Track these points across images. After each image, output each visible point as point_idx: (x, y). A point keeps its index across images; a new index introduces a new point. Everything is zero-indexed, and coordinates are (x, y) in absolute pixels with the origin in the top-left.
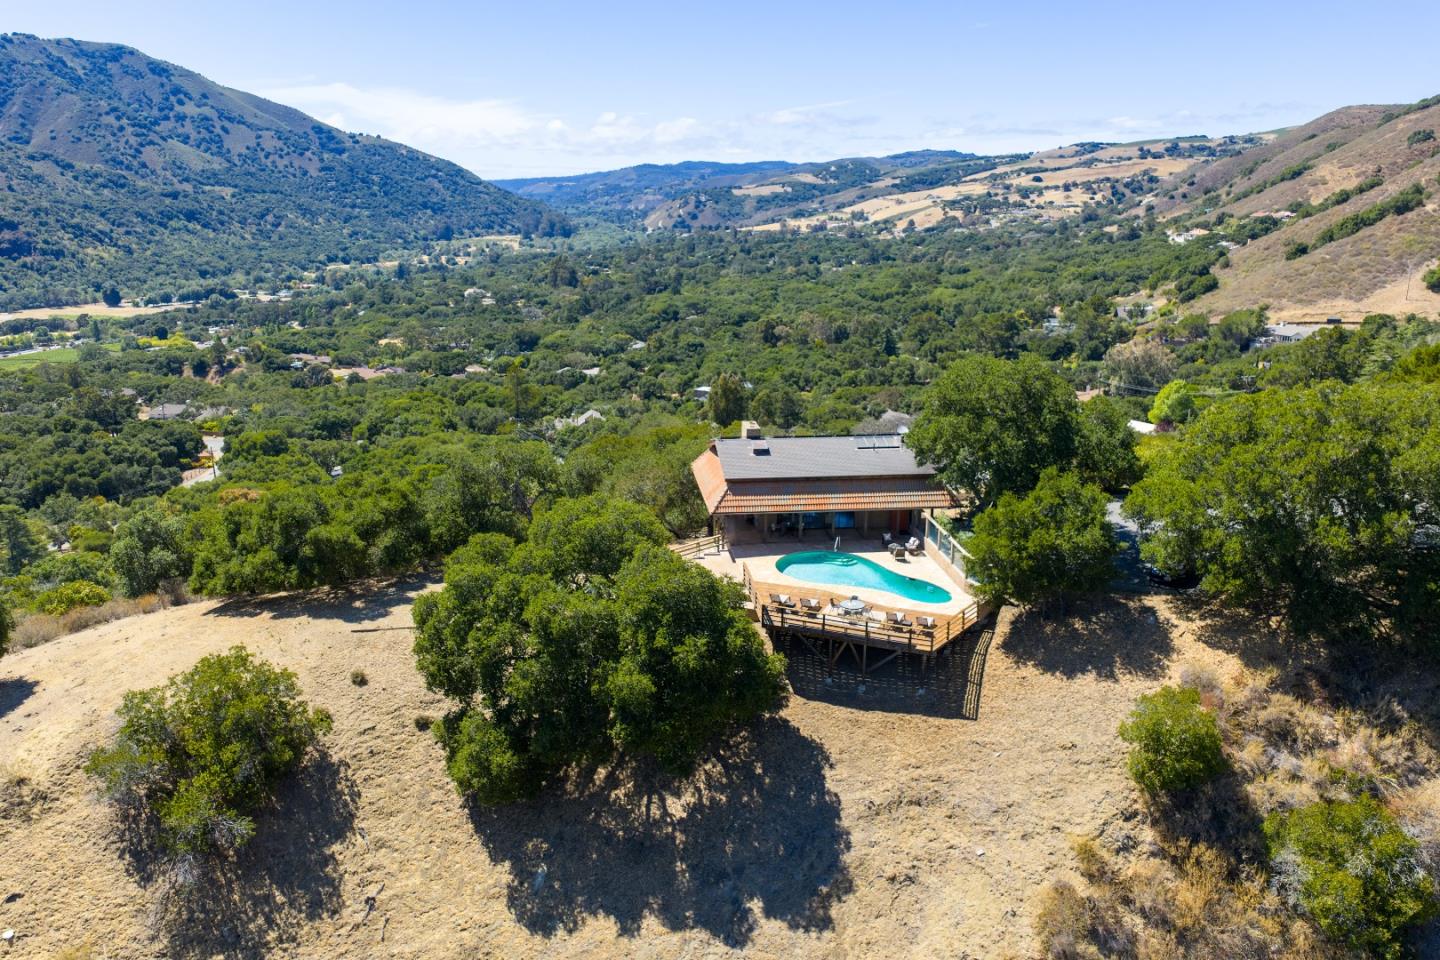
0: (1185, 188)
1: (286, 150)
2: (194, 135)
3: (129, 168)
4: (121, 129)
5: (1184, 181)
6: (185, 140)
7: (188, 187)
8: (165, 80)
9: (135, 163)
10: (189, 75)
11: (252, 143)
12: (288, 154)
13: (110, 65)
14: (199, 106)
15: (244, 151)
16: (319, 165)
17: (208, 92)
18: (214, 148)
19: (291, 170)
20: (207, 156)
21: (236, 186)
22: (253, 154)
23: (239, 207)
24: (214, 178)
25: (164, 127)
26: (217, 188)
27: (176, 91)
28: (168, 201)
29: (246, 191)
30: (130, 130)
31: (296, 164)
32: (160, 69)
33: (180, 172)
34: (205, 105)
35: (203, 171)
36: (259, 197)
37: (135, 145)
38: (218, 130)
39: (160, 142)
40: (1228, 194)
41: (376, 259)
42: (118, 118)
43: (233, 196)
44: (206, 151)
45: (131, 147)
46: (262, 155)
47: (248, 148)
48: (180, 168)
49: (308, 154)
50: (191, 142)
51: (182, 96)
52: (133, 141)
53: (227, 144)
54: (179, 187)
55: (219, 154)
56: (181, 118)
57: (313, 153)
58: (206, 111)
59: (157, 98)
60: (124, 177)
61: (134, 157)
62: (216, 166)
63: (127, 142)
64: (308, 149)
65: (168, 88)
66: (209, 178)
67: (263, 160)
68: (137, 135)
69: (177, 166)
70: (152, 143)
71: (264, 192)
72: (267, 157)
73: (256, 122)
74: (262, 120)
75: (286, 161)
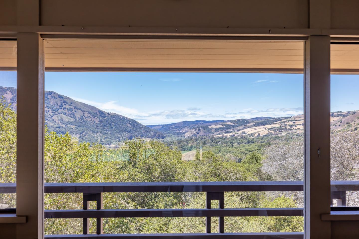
0: (340, 123)
1: (90, 116)
2: (67, 113)
3: (49, 121)
4: (49, 111)
6: (65, 114)
7: (64, 126)
8: (62, 100)
9: (51, 120)
10: (69, 98)
11: (82, 115)
12: (91, 117)
13: (49, 96)
14: (70, 106)
15: (80, 117)
16: (99, 120)
17: (72, 102)
18: (72, 116)
19: (91, 121)
20: (70, 118)
21: (76, 126)
22: (82, 117)
23: (76, 130)
24: (71, 123)
25: (60, 111)
26: (71, 126)
27: (64, 102)
28: (57, 129)
29: (79, 127)
30: (51, 111)
31: (93, 120)
32: (61, 97)
33: (62, 122)
34: (71, 105)
35: (68, 122)
36: (82, 128)
37: (52, 115)
38: (74, 112)
39: (58, 114)
40: (354, 124)
41: (110, 144)
42: (48, 108)
43: (75, 128)
44: (70, 117)
45: (50, 116)
46: (84, 118)
47: (81, 116)
48: (62, 121)
49: (96, 117)
50: (67, 114)
51: (65, 103)
52: (51, 114)
53: (75, 115)
54: (61, 125)
55: (73, 117)
56: (65, 109)
57: (97, 117)
58: (71, 107)
59: (59, 104)
60: (47, 123)
61: (51, 118)
62: (72, 120)
63: (50, 114)
64: (96, 116)
65: (62, 101)
66: (69, 123)
67: (84, 119)
68: (52, 113)
69: (61, 120)
70: (56, 114)
71: (84, 127)
72: (85, 118)
73: (84, 110)
74: (86, 109)
75: (90, 119)
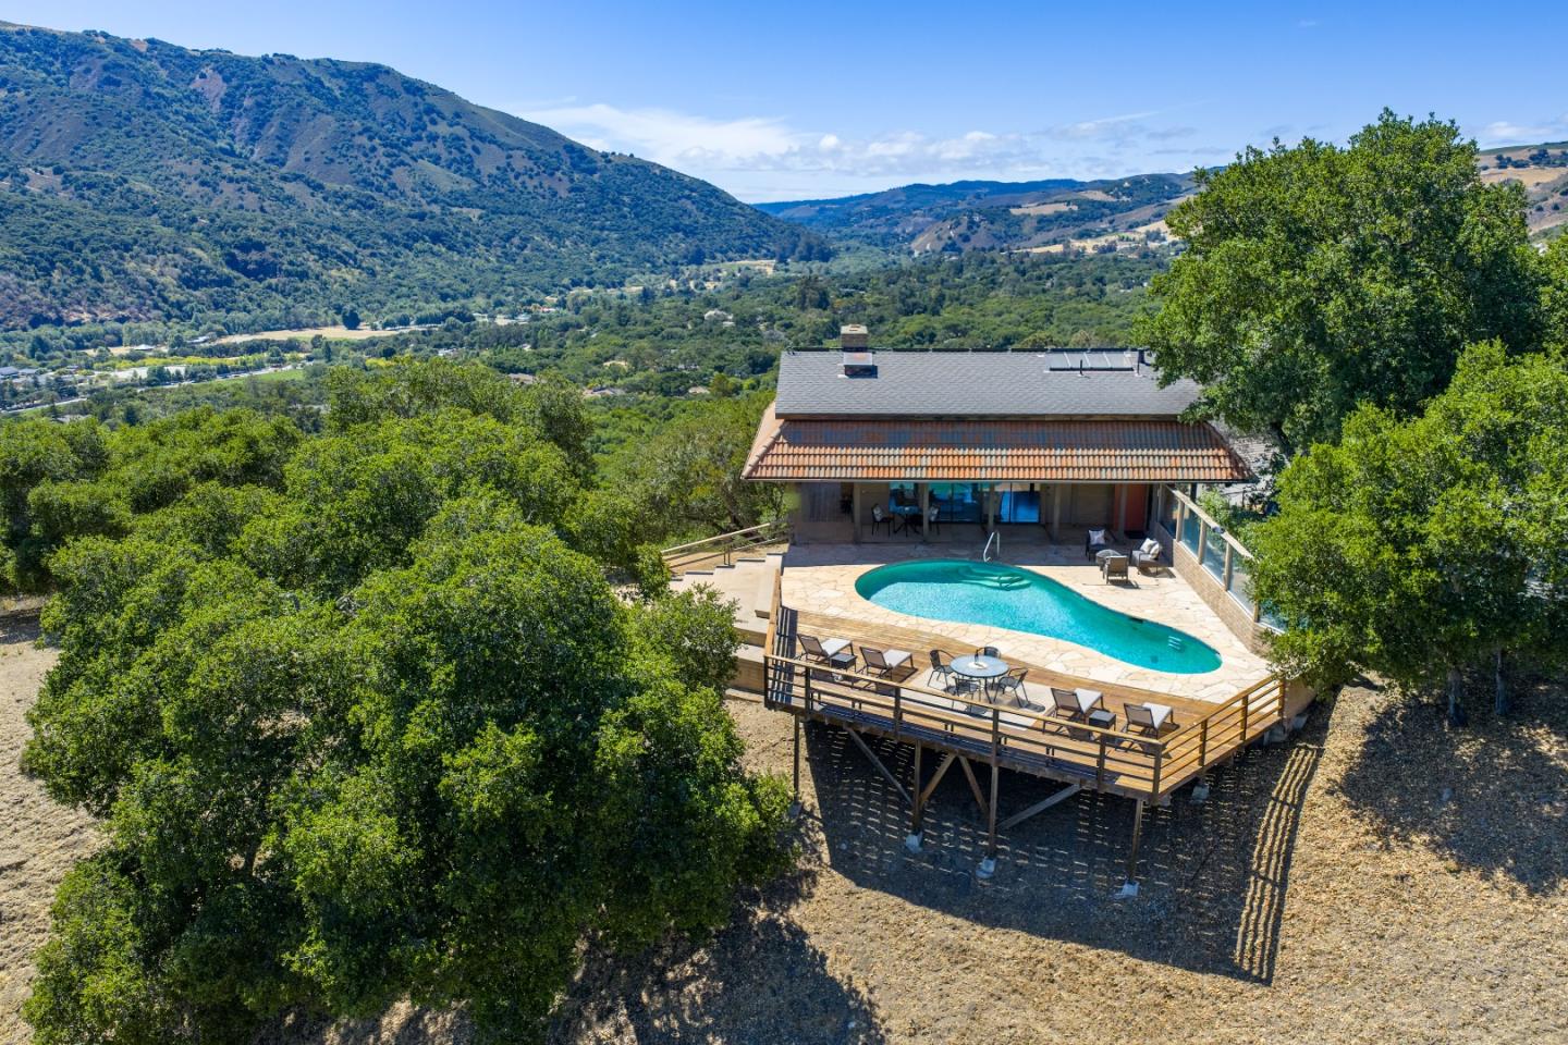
0: (1558, 198)
1: (536, 170)
2: (445, 156)
3: (379, 189)
4: (373, 149)
5: (1555, 190)
6: (436, 160)
7: (436, 209)
8: (419, 100)
9: (385, 184)
10: (443, 93)
11: (503, 163)
12: (538, 174)
13: (365, 85)
14: (451, 126)
15: (495, 172)
16: (569, 185)
17: (461, 111)
18: (464, 169)
19: (541, 191)
20: (457, 177)
21: (483, 208)
22: (501, 177)
23: (487, 228)
24: (462, 199)
25: (416, 147)
26: (465, 210)
27: (430, 110)
28: (414, 222)
29: (493, 213)
30: (381, 150)
31: (546, 185)
32: (415, 88)
33: (429, 193)
34: (458, 124)
35: (451, 192)
36: (507, 219)
37: (386, 165)
38: (469, 151)
39: (411, 162)
41: (621, 284)
42: (371, 139)
43: (480, 218)
44: (455, 172)
45: (382, 168)
46: (511, 175)
47: (498, 168)
48: (429, 189)
49: (558, 174)
50: (443, 163)
51: (434, 116)
52: (385, 161)
53: (477, 164)
54: (427, 208)
55: (469, 175)
56: (433, 138)
57: (563, 173)
58: (458, 130)
59: (410, 118)
60: (373, 198)
61: (385, 178)
62: (465, 187)
63: (378, 163)
64: (558, 169)
65: (421, 107)
66: (457, 199)
67: (513, 181)
68: (388, 155)
69: (426, 187)
70: (402, 163)
71: (512, 213)
72: (516, 177)
73: (508, 141)
74: (514, 138)
75: (535, 182)
